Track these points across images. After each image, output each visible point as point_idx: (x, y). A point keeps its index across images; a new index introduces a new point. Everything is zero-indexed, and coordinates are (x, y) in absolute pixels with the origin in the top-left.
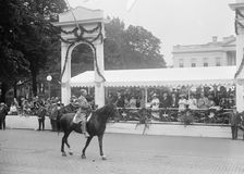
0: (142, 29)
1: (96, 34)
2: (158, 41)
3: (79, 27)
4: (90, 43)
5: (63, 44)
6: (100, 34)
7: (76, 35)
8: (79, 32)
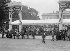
0: (33, 9)
1: (19, 10)
2: (37, 12)
3: (14, 7)
4: (18, 12)
5: (9, 12)
6: (21, 9)
7: (13, 10)
8: (14, 9)
